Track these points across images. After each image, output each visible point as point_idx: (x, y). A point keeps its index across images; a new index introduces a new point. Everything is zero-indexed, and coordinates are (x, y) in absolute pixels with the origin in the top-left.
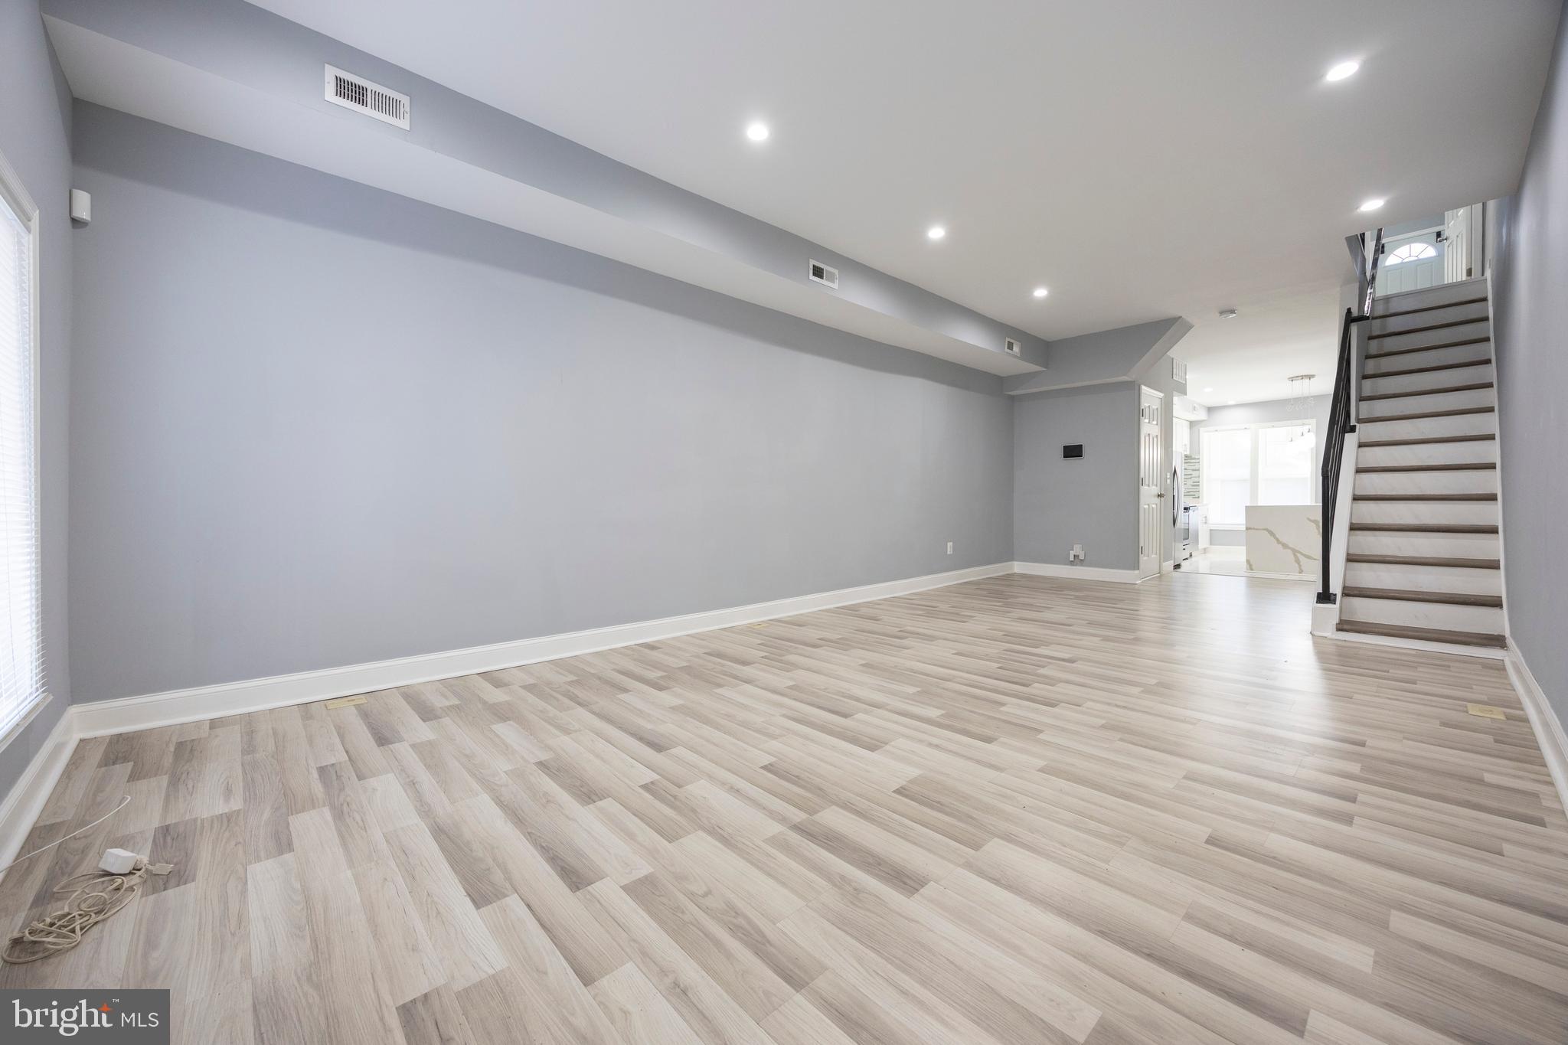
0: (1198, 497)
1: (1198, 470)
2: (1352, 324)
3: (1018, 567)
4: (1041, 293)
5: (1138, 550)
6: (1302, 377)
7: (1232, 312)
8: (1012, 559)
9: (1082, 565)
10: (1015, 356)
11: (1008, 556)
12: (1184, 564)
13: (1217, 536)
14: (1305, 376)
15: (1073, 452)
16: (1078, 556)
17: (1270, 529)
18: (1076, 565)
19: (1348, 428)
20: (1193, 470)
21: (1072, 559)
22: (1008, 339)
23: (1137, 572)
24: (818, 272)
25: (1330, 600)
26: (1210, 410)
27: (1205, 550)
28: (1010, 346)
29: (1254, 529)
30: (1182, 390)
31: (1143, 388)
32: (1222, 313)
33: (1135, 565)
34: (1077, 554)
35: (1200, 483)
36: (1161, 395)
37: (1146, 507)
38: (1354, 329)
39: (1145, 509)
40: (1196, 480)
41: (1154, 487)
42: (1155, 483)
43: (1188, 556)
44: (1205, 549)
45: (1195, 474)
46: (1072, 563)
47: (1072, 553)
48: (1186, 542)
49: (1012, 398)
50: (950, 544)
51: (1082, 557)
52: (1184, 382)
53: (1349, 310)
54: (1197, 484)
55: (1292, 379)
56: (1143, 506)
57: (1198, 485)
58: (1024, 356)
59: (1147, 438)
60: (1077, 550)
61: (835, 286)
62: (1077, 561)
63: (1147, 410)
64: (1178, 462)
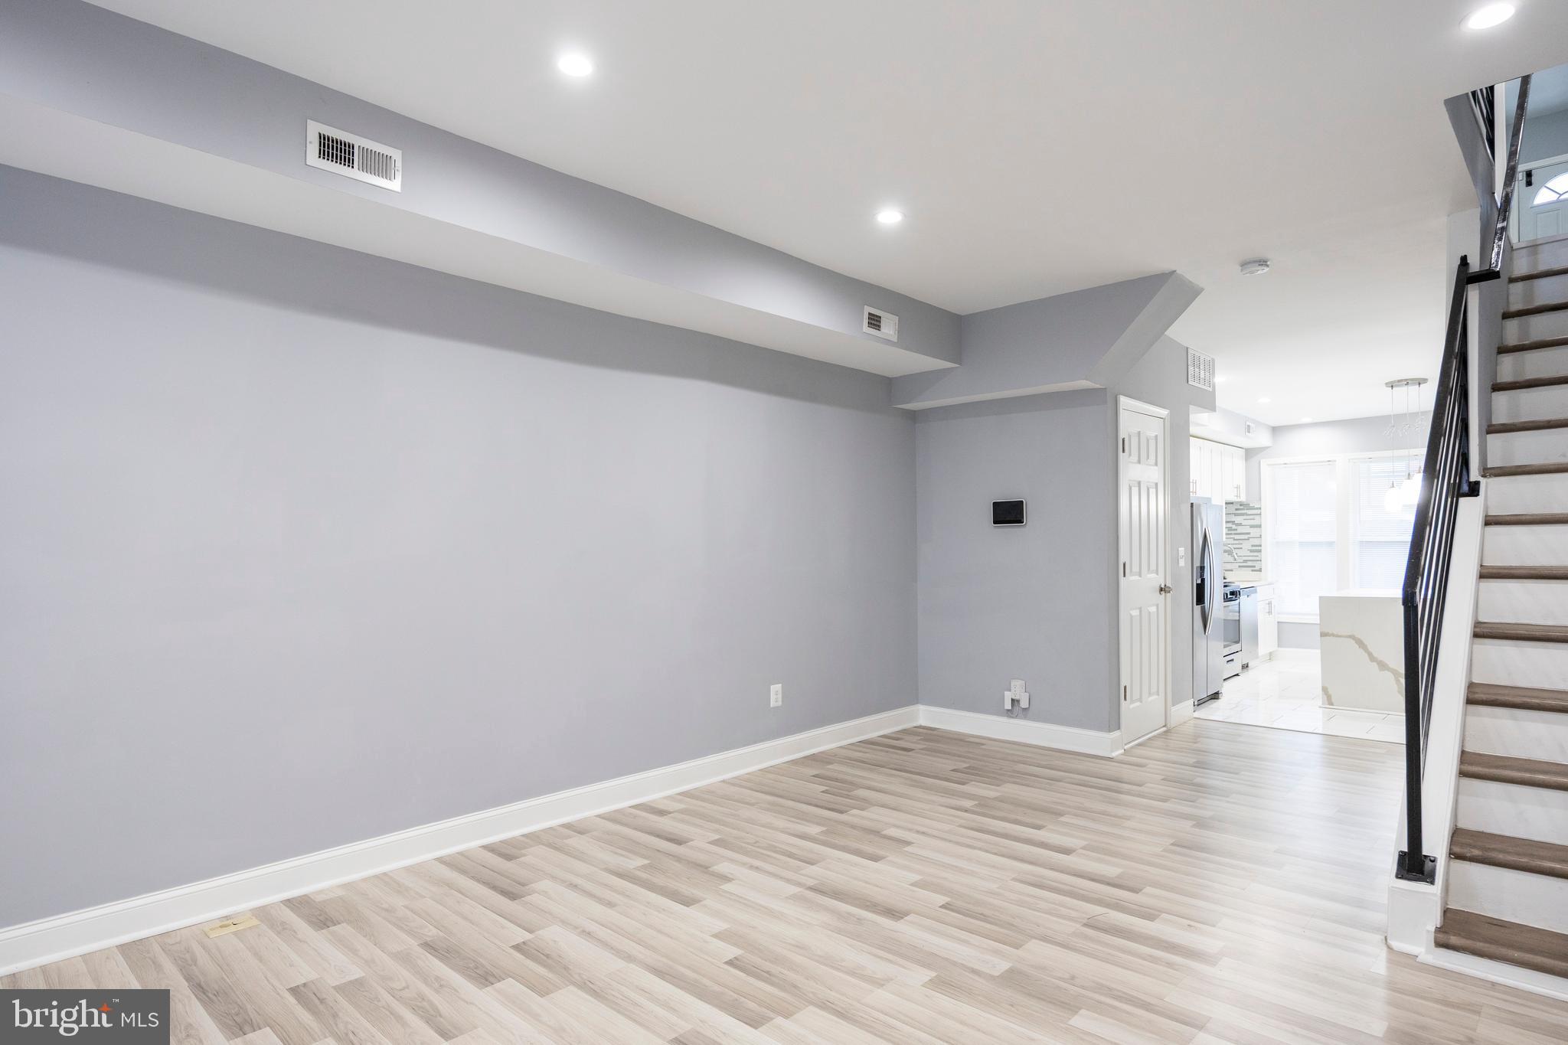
0: (1260, 570)
1: (1260, 526)
2: (1470, 287)
3: (925, 715)
4: (889, 217)
5: (1117, 693)
6: (1407, 382)
7: (1263, 263)
8: (917, 703)
9: (1025, 718)
10: (888, 342)
11: (909, 695)
12: (1227, 689)
13: (1287, 632)
14: (1412, 380)
15: (1008, 513)
16: (1018, 701)
17: (1358, 636)
18: (1016, 717)
19: (1465, 488)
20: (1252, 526)
21: (1008, 706)
22: (868, 309)
23: (1116, 734)
24: (335, 150)
25: (1422, 872)
26: (1276, 430)
27: (1271, 656)
28: (875, 322)
29: (1333, 635)
30: (1208, 402)
31: (1123, 400)
32: (1244, 264)
33: (1113, 722)
34: (1017, 698)
35: (1262, 548)
36: (1164, 412)
37: (1135, 613)
38: (1473, 294)
39: (1132, 616)
40: (1256, 542)
41: (1153, 575)
42: (1153, 567)
43: (1238, 670)
44: (1271, 654)
45: (1254, 532)
46: (1009, 713)
47: (1008, 696)
48: (1235, 647)
49: (913, 416)
50: (776, 689)
51: (1024, 704)
52: (1210, 389)
53: (1464, 261)
54: (1257, 549)
55: (1391, 385)
56: (1128, 611)
57: (1260, 551)
58: (906, 339)
59: (1135, 490)
60: (1017, 690)
61: (395, 185)
62: (1016, 709)
63: (1134, 441)
64: (1213, 524)
